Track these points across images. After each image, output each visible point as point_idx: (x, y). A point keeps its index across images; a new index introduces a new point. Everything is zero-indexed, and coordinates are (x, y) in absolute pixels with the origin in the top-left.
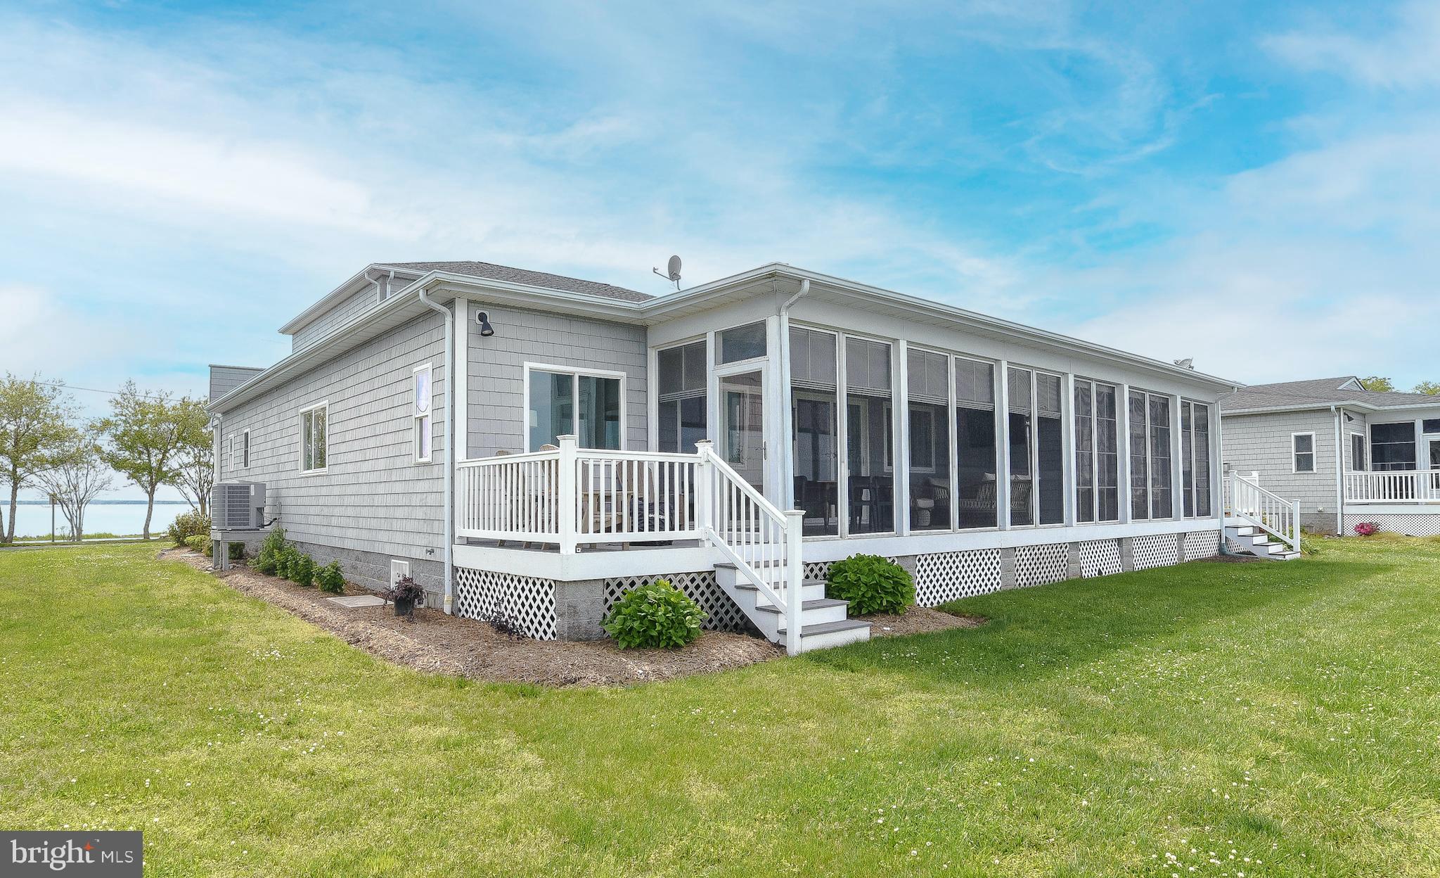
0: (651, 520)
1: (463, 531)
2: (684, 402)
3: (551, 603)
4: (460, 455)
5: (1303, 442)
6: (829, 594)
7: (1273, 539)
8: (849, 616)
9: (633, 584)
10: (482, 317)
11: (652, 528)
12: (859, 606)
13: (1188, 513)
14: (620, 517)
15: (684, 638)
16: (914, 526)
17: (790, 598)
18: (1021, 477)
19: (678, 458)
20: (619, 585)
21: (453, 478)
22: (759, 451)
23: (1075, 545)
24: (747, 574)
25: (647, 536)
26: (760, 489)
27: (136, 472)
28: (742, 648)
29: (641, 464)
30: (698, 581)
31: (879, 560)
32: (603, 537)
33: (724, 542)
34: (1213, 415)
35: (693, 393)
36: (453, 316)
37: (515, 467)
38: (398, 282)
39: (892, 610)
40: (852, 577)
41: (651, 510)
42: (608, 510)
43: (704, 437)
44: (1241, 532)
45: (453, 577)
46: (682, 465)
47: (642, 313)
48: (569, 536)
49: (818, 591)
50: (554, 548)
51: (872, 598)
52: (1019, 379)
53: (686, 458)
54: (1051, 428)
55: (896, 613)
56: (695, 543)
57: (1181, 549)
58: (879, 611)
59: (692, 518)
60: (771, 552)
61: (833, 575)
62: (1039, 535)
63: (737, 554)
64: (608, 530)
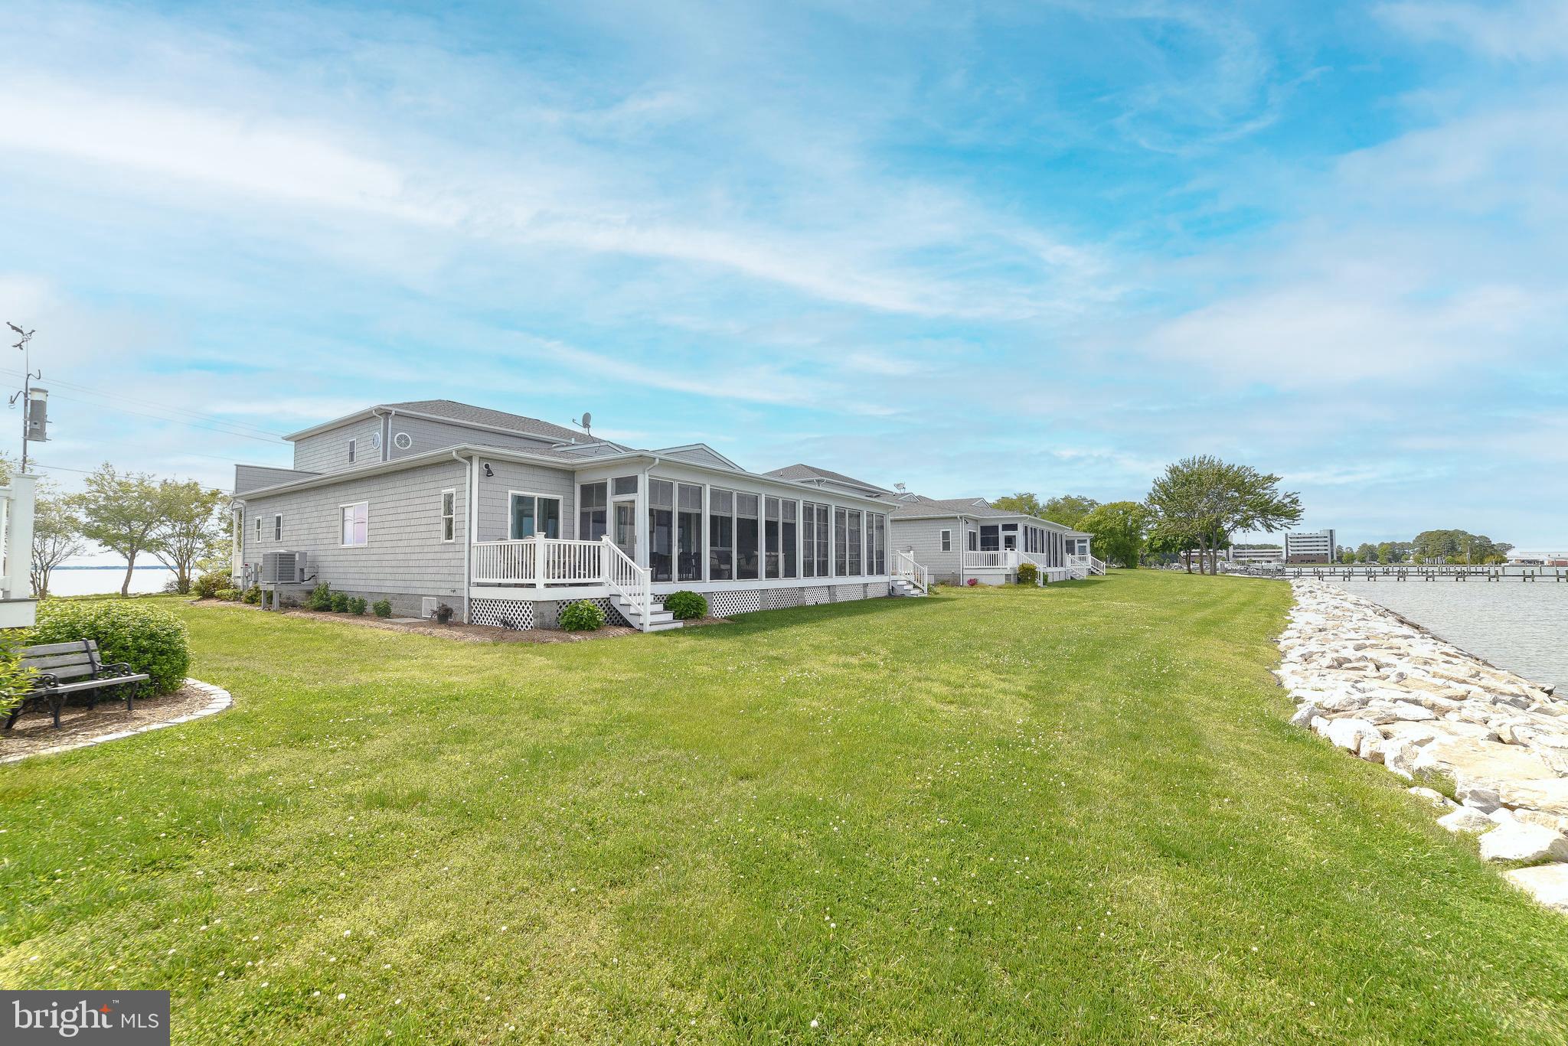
0: (579, 573)
1: (474, 580)
2: (594, 513)
3: (531, 612)
4: (474, 540)
5: (946, 535)
6: (666, 608)
7: (915, 587)
8: (674, 619)
9: (570, 603)
10: (487, 466)
11: (579, 577)
12: (681, 614)
13: (870, 572)
14: (565, 571)
15: (597, 625)
16: (712, 578)
17: (645, 609)
18: (773, 554)
19: (591, 543)
20: (564, 603)
21: (470, 551)
22: (633, 540)
23: (802, 589)
24: (625, 598)
25: (577, 580)
26: (633, 558)
27: (110, 541)
28: (623, 631)
29: (570, 546)
30: (602, 602)
31: (690, 593)
32: (557, 581)
33: (615, 584)
34: (886, 521)
35: (599, 509)
36: (471, 465)
37: (510, 547)
38: (397, 418)
39: (696, 616)
40: (677, 601)
41: (579, 569)
42: (559, 568)
43: (604, 533)
44: (899, 583)
45: (469, 604)
46: (594, 547)
47: (573, 465)
48: (540, 580)
49: (660, 607)
50: (533, 586)
51: (687, 611)
52: (771, 504)
53: (596, 543)
54: (790, 528)
55: (698, 618)
56: (600, 584)
57: (865, 592)
58: (690, 617)
59: (599, 574)
60: (637, 589)
61: (669, 601)
62: (782, 583)
63: (621, 590)
64: (559, 577)
